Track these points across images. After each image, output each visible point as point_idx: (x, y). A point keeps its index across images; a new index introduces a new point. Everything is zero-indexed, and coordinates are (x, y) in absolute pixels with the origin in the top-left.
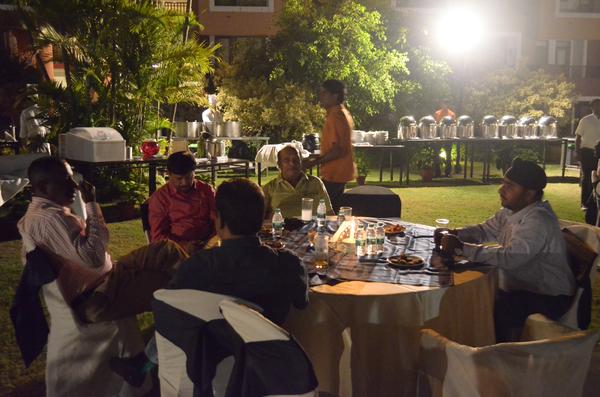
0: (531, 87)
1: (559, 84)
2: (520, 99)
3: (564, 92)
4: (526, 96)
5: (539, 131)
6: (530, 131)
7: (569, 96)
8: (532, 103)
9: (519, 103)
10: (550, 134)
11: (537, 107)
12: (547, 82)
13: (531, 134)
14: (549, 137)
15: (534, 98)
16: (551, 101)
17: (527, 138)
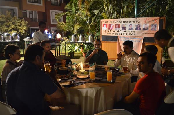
0: (11, 22)
1: (22, 21)
2: (8, 27)
3: (24, 24)
4: (10, 26)
5: (12, 38)
6: (9, 38)
7: (26, 26)
8: (12, 28)
9: (7, 28)
10: (17, 39)
11: (14, 29)
12: (17, 21)
13: (9, 40)
14: (16, 40)
15: (13, 26)
16: (19, 28)
17: (7, 41)
